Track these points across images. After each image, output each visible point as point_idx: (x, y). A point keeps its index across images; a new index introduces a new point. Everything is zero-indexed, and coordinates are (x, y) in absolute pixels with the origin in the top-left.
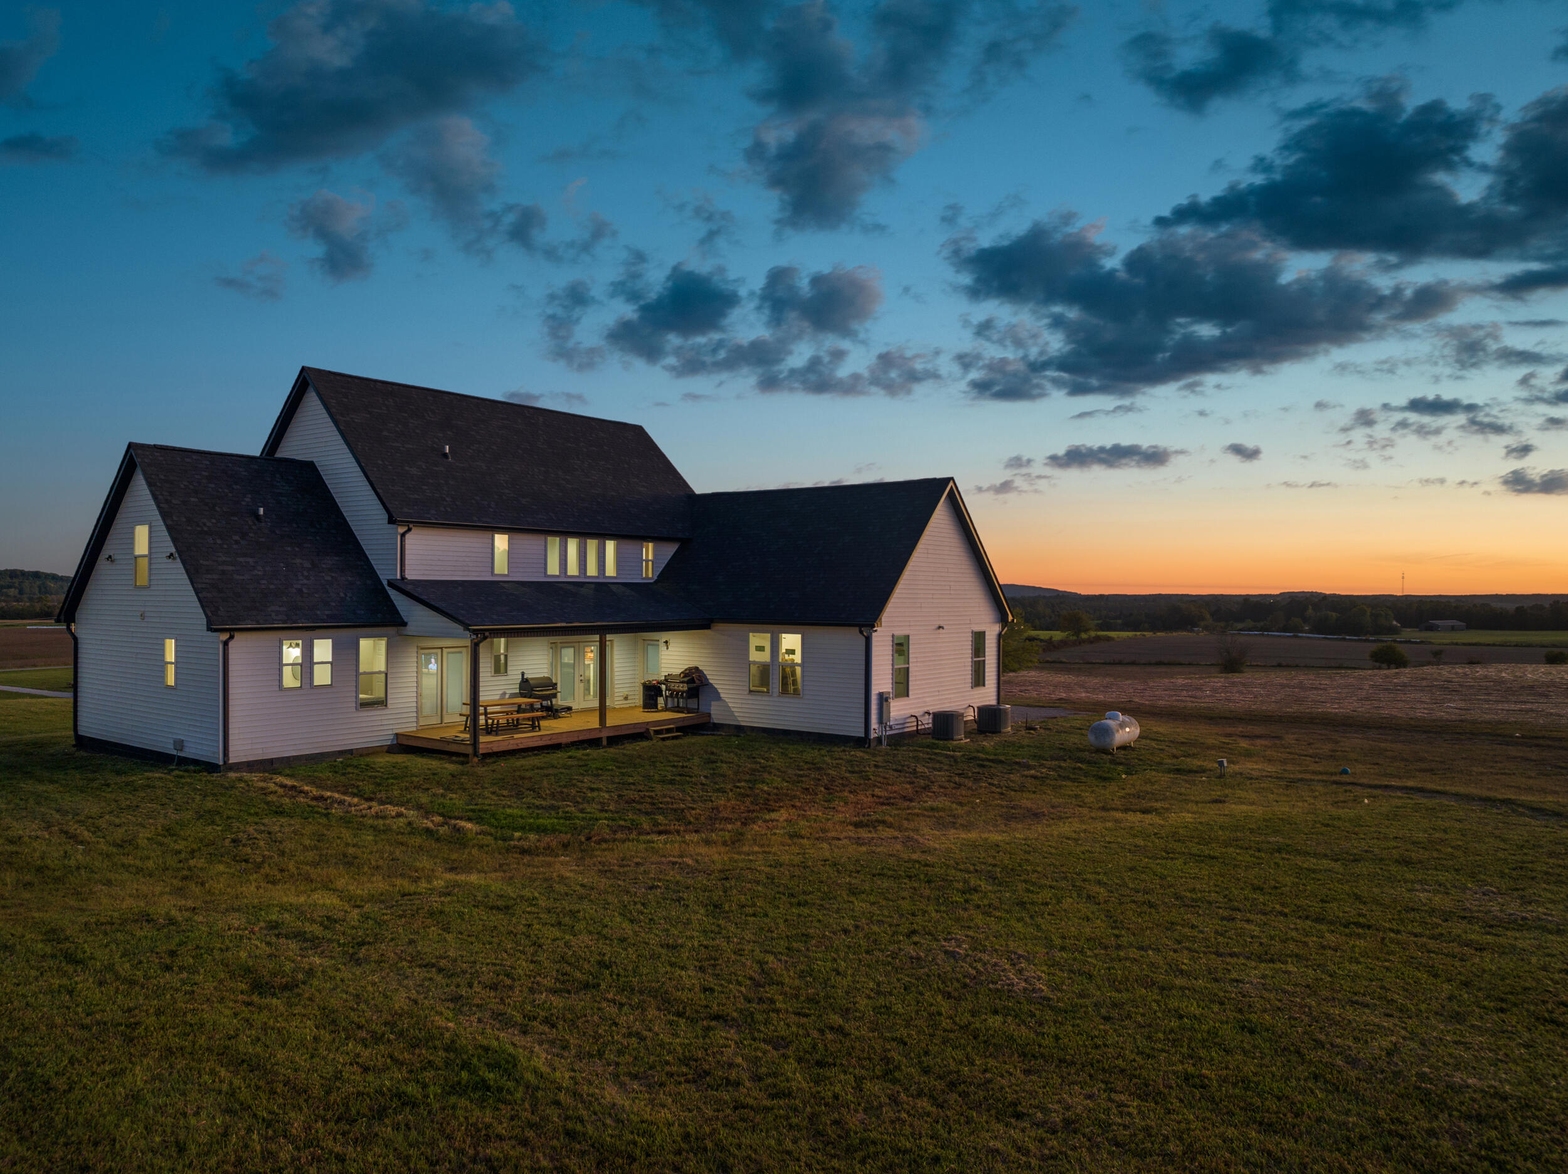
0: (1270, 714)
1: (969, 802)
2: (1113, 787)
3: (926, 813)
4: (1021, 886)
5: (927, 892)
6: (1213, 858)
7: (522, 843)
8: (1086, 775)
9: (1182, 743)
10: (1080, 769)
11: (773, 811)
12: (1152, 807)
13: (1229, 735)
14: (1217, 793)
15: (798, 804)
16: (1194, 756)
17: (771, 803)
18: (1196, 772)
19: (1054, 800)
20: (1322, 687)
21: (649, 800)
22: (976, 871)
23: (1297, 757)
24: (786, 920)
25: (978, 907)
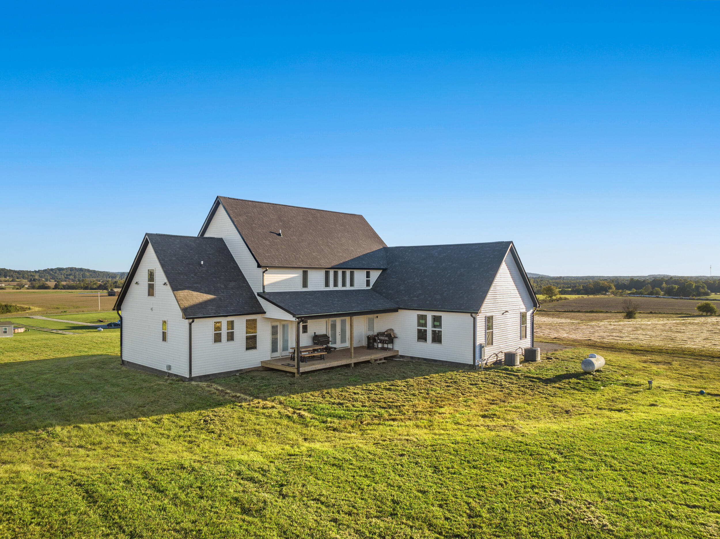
0: (661, 348)
1: (532, 403)
2: (598, 395)
3: (514, 410)
4: (576, 459)
5: (532, 461)
6: (664, 443)
7: (332, 425)
8: (584, 387)
9: (624, 367)
10: (579, 383)
11: (442, 407)
12: (621, 408)
13: (645, 362)
14: (651, 400)
15: (452, 403)
16: (631, 375)
17: (439, 402)
18: (636, 385)
19: (572, 402)
20: (682, 331)
21: (383, 400)
22: (551, 448)
23: (683, 376)
24: (471, 477)
25: (559, 471)
